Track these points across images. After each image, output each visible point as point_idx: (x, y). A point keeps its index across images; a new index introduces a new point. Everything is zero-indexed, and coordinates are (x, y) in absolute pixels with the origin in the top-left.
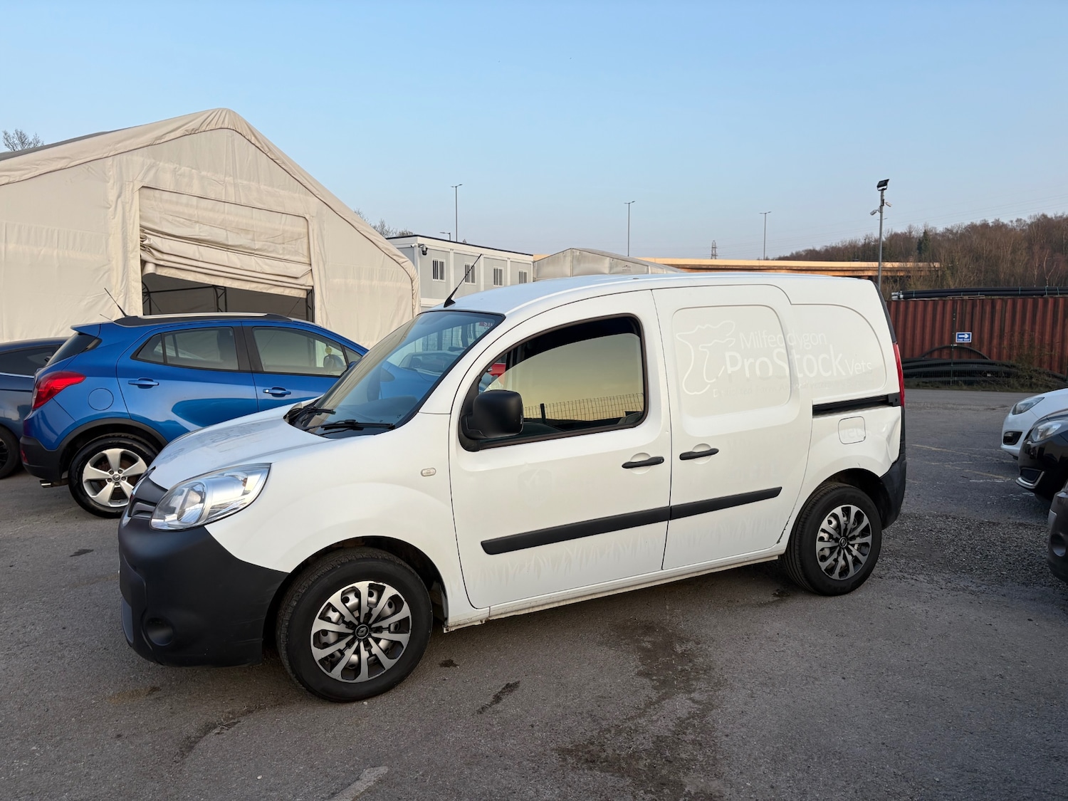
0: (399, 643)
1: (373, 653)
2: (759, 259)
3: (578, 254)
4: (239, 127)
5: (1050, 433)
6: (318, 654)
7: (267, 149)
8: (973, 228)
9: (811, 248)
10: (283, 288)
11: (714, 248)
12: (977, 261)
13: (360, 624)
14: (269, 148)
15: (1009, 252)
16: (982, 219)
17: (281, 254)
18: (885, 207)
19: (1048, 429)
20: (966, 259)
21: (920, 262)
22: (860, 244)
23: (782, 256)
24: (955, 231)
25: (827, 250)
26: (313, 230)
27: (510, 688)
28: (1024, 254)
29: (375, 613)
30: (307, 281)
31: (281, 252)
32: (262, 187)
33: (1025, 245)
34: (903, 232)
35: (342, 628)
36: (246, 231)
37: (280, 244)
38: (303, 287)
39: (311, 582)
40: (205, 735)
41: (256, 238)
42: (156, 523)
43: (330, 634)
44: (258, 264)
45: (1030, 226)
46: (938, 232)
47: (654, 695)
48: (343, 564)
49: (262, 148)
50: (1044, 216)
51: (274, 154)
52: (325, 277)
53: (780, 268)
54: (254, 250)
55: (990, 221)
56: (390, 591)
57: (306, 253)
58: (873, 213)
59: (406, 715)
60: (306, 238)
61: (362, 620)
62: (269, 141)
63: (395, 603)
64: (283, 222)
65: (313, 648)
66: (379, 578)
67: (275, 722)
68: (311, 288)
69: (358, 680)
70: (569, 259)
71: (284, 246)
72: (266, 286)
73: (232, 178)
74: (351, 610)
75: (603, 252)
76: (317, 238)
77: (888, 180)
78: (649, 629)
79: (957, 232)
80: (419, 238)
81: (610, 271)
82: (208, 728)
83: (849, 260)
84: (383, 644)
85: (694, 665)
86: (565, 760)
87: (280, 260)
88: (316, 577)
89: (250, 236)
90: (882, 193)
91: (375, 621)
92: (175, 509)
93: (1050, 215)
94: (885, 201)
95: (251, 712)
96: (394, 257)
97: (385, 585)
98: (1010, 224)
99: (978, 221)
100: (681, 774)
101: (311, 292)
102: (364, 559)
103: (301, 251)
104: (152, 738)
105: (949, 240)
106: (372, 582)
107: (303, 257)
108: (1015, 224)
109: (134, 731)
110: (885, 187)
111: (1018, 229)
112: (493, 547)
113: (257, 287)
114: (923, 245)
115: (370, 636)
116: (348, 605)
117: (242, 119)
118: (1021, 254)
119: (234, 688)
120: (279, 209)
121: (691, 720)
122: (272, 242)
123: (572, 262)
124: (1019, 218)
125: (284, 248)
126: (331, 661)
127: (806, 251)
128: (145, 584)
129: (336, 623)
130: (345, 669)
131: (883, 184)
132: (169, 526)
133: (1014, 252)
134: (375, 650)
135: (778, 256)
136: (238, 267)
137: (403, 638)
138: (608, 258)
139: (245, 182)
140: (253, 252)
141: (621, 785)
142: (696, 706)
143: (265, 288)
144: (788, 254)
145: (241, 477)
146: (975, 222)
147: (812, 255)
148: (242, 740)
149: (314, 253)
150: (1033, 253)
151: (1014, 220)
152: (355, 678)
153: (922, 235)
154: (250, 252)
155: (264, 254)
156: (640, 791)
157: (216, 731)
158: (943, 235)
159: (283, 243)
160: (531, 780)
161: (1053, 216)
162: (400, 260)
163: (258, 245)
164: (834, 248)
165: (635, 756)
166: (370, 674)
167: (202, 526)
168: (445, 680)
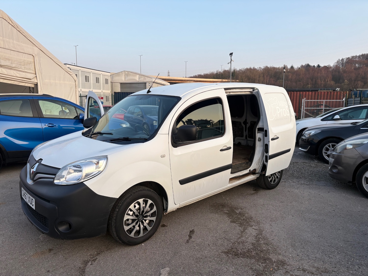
0: (153, 221)
1: (145, 226)
2: (183, 77)
3: (127, 73)
4: (5, 17)
5: (311, 134)
6: (126, 228)
7: (16, 27)
8: (247, 69)
9: (200, 74)
10: (25, 83)
11: (169, 73)
12: (249, 80)
13: (140, 215)
14: (17, 26)
15: (258, 77)
16: (250, 67)
17: (23, 70)
18: (232, 62)
19: (310, 133)
20: (246, 79)
21: (233, 79)
22: (215, 73)
23: (191, 76)
24: (242, 70)
25: (205, 75)
26: (36, 60)
27: (192, 232)
28: (262, 78)
29: (145, 210)
30: (35, 81)
31: (23, 69)
32: (15, 42)
33: (262, 75)
34: (227, 70)
35: (134, 217)
36: (9, 60)
37: (23, 65)
38: (33, 83)
39: (123, 201)
40: (86, 266)
41: (13, 63)
42: (57, 183)
43: (130, 220)
44: (14, 73)
45: (263, 69)
46: (237, 70)
47: (242, 229)
48: (134, 193)
49: (14, 26)
50: (267, 67)
51: (19, 29)
52: (42, 79)
53: (191, 81)
54: (12, 67)
55: (252, 67)
56: (150, 202)
57: (33, 69)
58: (228, 63)
59: (161, 247)
60: (33, 63)
61: (141, 214)
62: (16, 23)
63: (151, 206)
64: (24, 57)
65: (124, 226)
66: (146, 197)
67: (112, 257)
68: (36, 83)
69: (140, 236)
70: (124, 75)
71: (24, 66)
72: (18, 82)
73: (2, 37)
74: (137, 210)
75: (136, 73)
76: (38, 64)
77: (233, 53)
78: (223, 206)
79: (243, 70)
80: (67, 65)
81: (139, 79)
82: (86, 263)
83: (212, 78)
84: (147, 221)
85: (246, 217)
86: (228, 256)
87: (24, 72)
88: (125, 199)
89: (10, 62)
90: (231, 57)
91: (145, 213)
92: (64, 176)
93: (269, 66)
94: (232, 60)
95: (99, 254)
96: (68, 72)
97: (148, 199)
98: (257, 68)
99: (249, 67)
100: (268, 255)
101: (36, 85)
102: (141, 190)
103: (31, 68)
104: (64, 270)
105: (240, 73)
106: (144, 199)
107: (33, 71)
108: (259, 69)
109: (54, 268)
110: (232, 55)
111: (260, 70)
112: (183, 182)
113: (14, 82)
114: (233, 74)
115: (143, 219)
116: (136, 208)
117: (6, 14)
118: (261, 78)
119: (85, 245)
120: (22, 51)
121: (258, 236)
122: (19, 65)
123: (125, 76)
124: (260, 67)
125: (24, 67)
126: (130, 231)
127: (198, 75)
128: (57, 208)
129: (132, 216)
130: (135, 233)
131: (231, 54)
132: (62, 183)
133: (259, 77)
134: (145, 224)
135: (189, 77)
136: (6, 74)
137: (154, 219)
138: (138, 75)
139: (7, 40)
140: (12, 68)
141: (252, 262)
142: (257, 231)
143: (17, 83)
144: (192, 76)
145: (95, 161)
146: (248, 68)
147: (200, 76)
148: (103, 265)
149: (37, 70)
150: (264, 78)
151: (259, 67)
152: (138, 236)
153: (233, 71)
154: (11, 68)
155: (16, 69)
156: (259, 263)
157: (90, 263)
158: (239, 71)
159: (24, 65)
160: (222, 265)
161: (269, 67)
162: (71, 74)
163: (14, 65)
164: (207, 74)
165: (249, 251)
166: (143, 233)
167: (82, 182)
168: (166, 232)
